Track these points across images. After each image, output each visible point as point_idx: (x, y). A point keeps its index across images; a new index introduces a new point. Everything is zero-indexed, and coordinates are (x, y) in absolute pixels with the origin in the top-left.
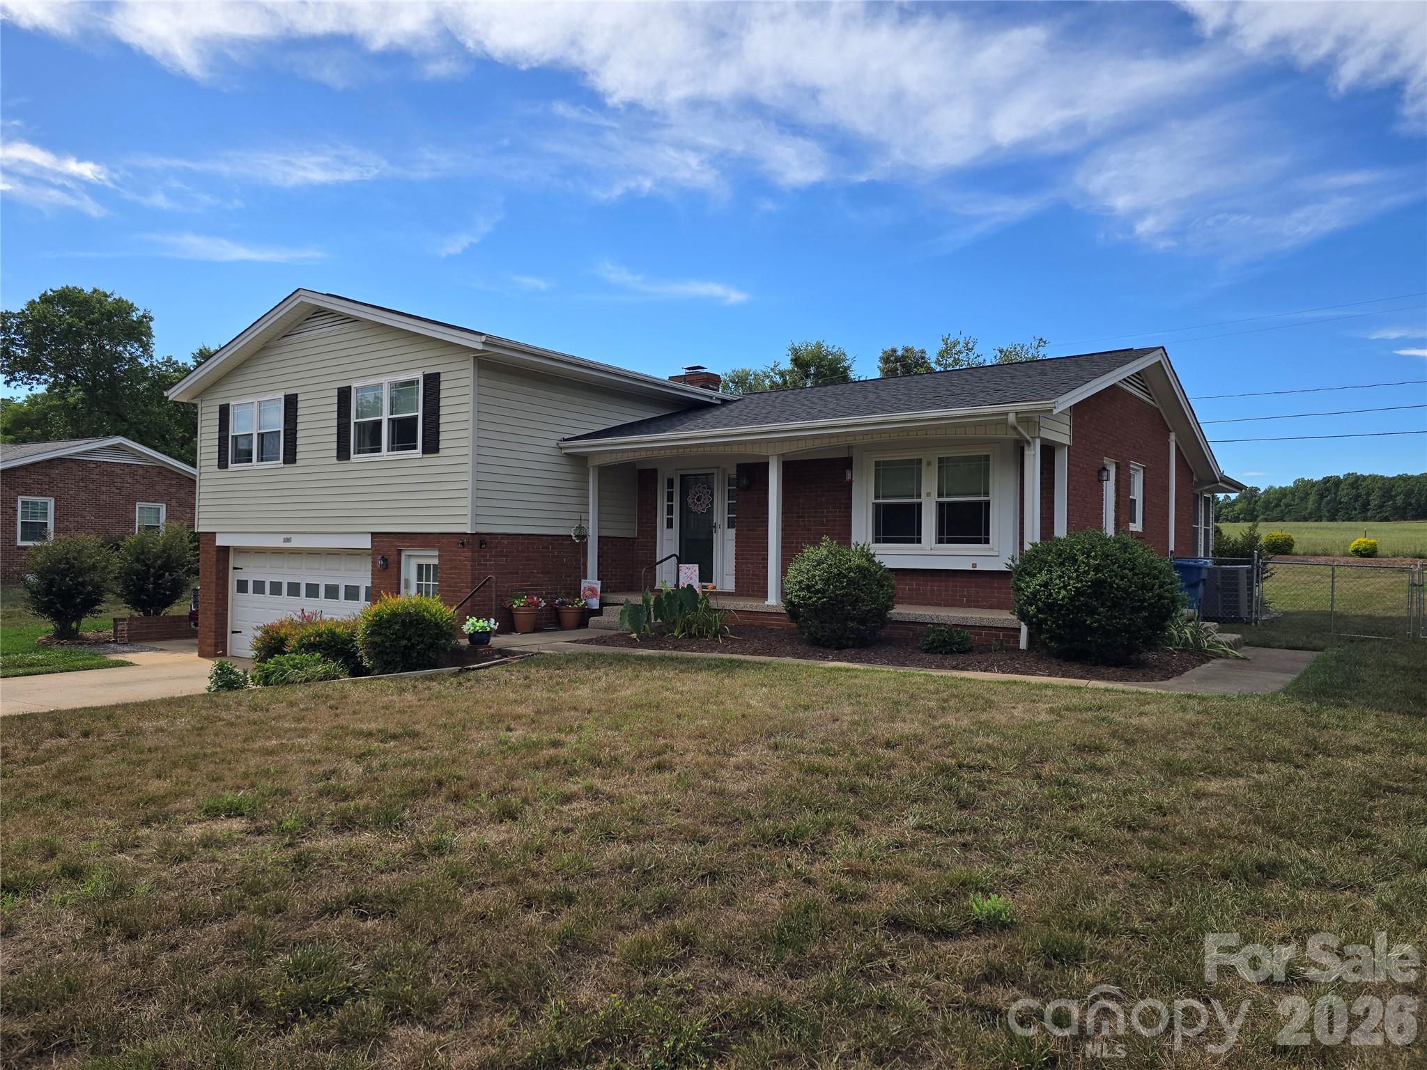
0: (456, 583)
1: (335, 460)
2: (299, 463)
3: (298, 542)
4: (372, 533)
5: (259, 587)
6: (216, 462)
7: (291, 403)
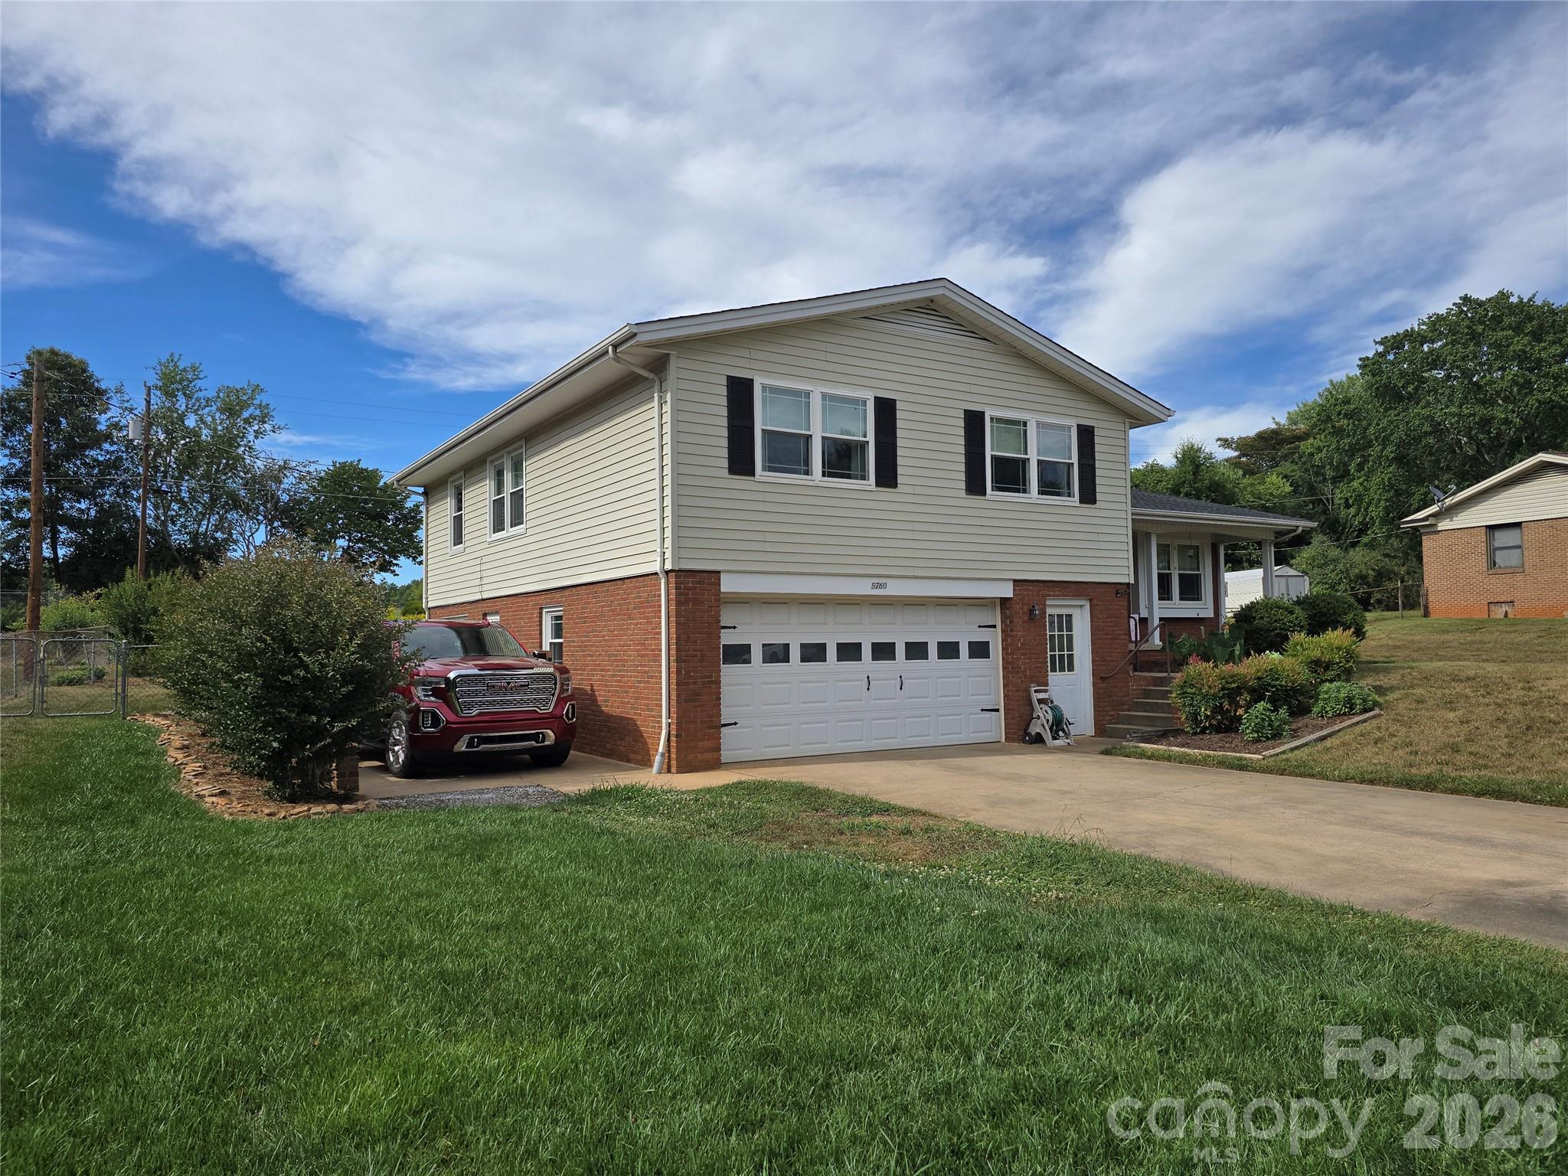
0: (1113, 631)
1: (963, 494)
2: (900, 488)
3: (895, 589)
4: (1015, 581)
5: (777, 654)
6: (725, 463)
7: (886, 410)
